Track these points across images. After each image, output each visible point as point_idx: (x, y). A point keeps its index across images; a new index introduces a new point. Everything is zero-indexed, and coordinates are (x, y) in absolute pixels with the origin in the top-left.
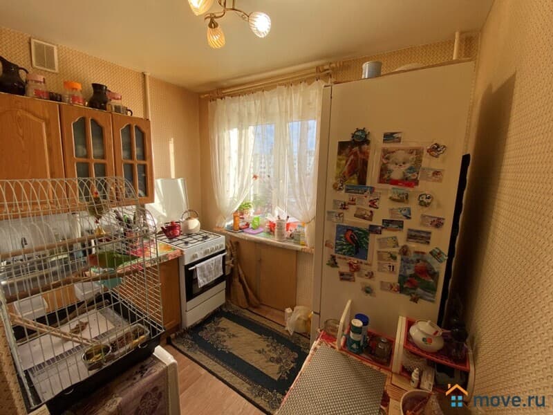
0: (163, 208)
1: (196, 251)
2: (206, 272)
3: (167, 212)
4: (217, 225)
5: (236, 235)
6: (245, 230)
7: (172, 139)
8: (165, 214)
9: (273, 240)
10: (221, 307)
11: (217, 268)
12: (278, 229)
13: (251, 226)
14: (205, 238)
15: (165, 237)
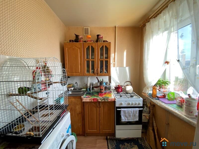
0: (118, 79)
1: (122, 101)
2: (127, 115)
3: (120, 81)
4: (143, 92)
5: (152, 100)
6: (160, 99)
7: (126, 50)
8: (119, 82)
9: (181, 113)
10: (138, 138)
11: (135, 115)
12: (186, 105)
13: (167, 97)
14: (132, 96)
15: (115, 91)
